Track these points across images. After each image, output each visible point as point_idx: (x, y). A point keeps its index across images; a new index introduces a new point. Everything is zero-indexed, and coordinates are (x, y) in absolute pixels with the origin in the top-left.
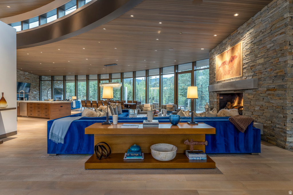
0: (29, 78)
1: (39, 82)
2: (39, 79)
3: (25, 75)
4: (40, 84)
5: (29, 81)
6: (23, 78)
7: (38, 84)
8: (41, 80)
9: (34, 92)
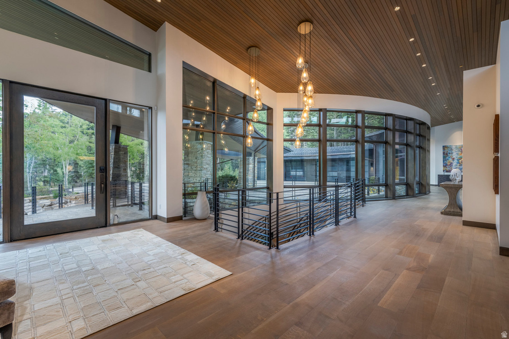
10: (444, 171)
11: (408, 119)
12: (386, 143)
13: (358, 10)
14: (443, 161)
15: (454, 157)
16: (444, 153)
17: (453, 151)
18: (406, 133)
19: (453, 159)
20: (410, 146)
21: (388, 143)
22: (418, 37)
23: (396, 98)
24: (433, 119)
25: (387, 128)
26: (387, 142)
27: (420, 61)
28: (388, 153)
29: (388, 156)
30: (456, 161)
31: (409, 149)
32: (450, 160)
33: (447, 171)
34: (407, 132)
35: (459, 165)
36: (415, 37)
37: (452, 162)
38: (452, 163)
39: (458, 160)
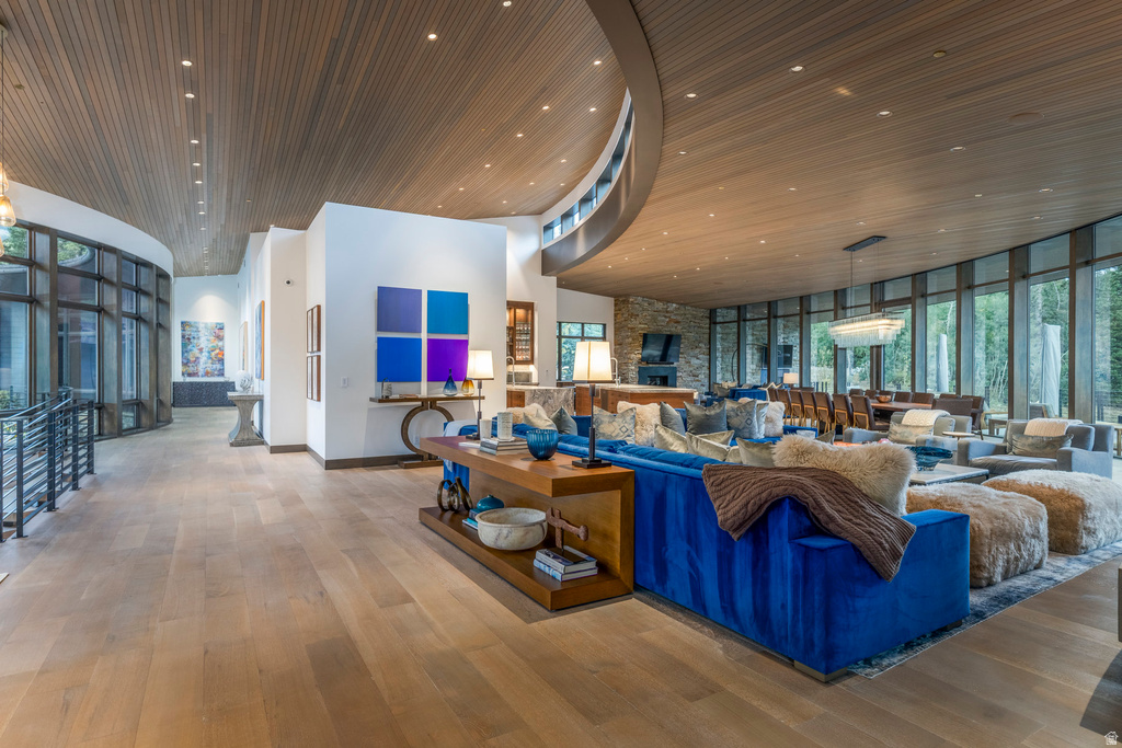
0: (679, 318)
1: (710, 328)
2: (708, 321)
3: (667, 312)
4: (710, 334)
5: (679, 327)
6: (663, 321)
7: (707, 336)
8: (715, 323)
9: (695, 362)
10: (183, 374)
11: (141, 263)
12: (100, 310)
13: (124, 65)
14: (183, 353)
15: (202, 346)
16: (183, 337)
17: (200, 334)
18: (137, 292)
19: (201, 350)
20: (145, 321)
21: (106, 313)
22: (205, 143)
23: (127, 218)
24: (177, 267)
25: (103, 278)
26: (103, 309)
27: (196, 174)
28: (106, 334)
29: (106, 340)
30: (205, 354)
31: (143, 328)
32: (196, 351)
33: (189, 375)
34: (139, 291)
35: (210, 361)
36: (200, 140)
37: (198, 355)
38: (198, 358)
39: (209, 352)
